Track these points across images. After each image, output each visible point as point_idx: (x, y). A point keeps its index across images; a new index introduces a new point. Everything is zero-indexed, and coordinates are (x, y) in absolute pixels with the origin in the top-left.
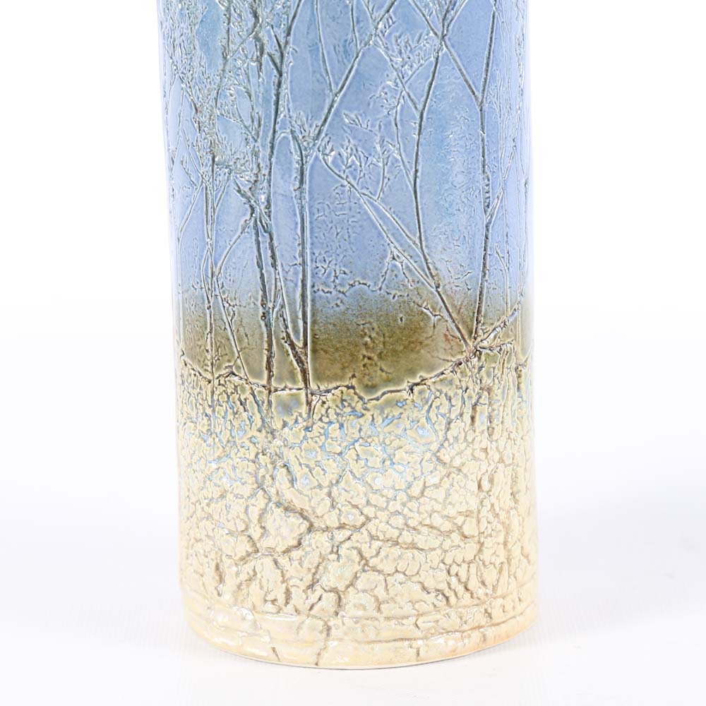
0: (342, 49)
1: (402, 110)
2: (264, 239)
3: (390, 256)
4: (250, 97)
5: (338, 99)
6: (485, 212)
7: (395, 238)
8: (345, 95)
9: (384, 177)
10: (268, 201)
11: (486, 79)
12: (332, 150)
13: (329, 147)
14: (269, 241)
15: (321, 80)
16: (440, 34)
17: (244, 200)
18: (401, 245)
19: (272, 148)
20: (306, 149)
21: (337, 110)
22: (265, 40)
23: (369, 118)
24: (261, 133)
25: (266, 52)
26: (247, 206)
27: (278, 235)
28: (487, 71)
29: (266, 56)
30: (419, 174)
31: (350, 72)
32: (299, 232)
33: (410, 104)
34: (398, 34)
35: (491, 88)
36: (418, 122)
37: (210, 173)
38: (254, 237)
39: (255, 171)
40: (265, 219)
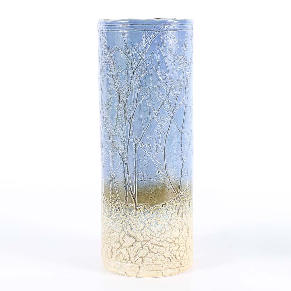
0: (147, 119)
1: (161, 135)
2: (126, 167)
3: (157, 172)
4: (123, 131)
5: (145, 132)
6: (182, 161)
7: (159, 167)
8: (147, 131)
9: (156, 152)
10: (127, 157)
11: (182, 127)
12: (143, 145)
13: (143, 144)
14: (127, 167)
15: (141, 127)
16: (171, 116)
17: (121, 157)
18: (160, 169)
19: (128, 144)
20: (137, 144)
21: (145, 134)
22: (127, 117)
23: (153, 137)
24: (125, 140)
25: (127, 120)
26: (121, 158)
27: (129, 166)
28: (183, 125)
29: (127, 121)
30: (165, 151)
31: (148, 125)
32: (134, 165)
33: (164, 133)
34: (161, 116)
35: (184, 130)
36: (165, 138)
37: (112, 150)
38: (123, 166)
39: (124, 150)
40: (126, 162)
